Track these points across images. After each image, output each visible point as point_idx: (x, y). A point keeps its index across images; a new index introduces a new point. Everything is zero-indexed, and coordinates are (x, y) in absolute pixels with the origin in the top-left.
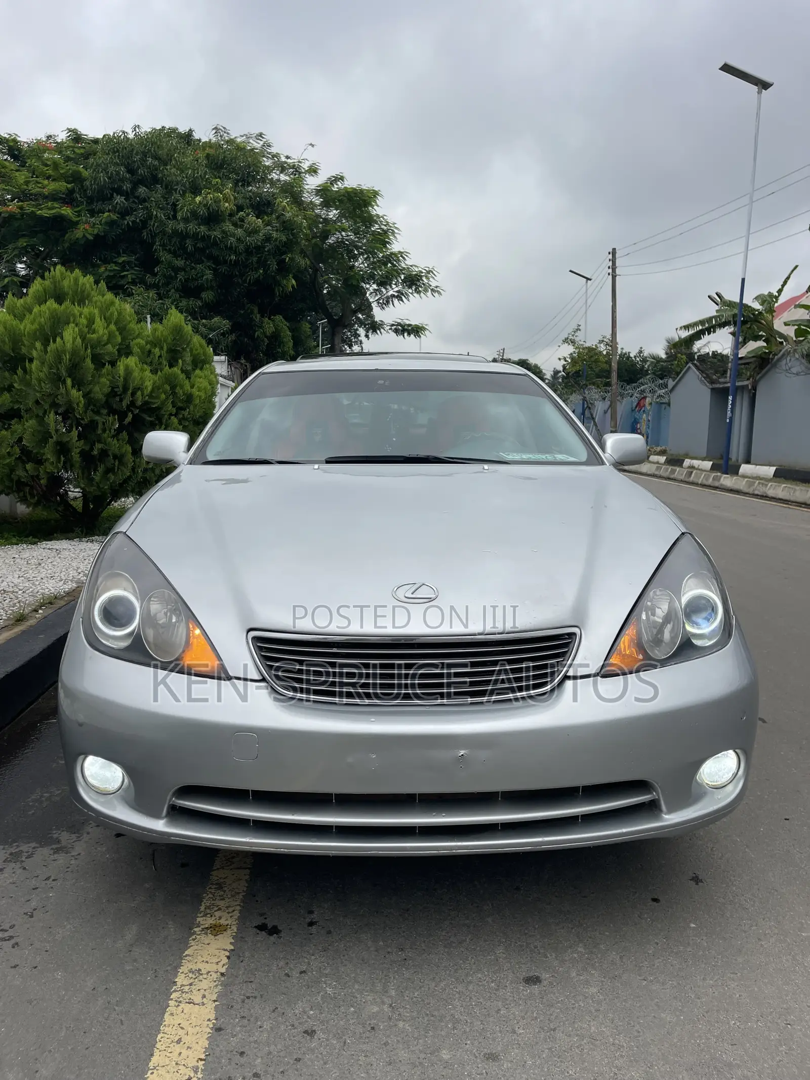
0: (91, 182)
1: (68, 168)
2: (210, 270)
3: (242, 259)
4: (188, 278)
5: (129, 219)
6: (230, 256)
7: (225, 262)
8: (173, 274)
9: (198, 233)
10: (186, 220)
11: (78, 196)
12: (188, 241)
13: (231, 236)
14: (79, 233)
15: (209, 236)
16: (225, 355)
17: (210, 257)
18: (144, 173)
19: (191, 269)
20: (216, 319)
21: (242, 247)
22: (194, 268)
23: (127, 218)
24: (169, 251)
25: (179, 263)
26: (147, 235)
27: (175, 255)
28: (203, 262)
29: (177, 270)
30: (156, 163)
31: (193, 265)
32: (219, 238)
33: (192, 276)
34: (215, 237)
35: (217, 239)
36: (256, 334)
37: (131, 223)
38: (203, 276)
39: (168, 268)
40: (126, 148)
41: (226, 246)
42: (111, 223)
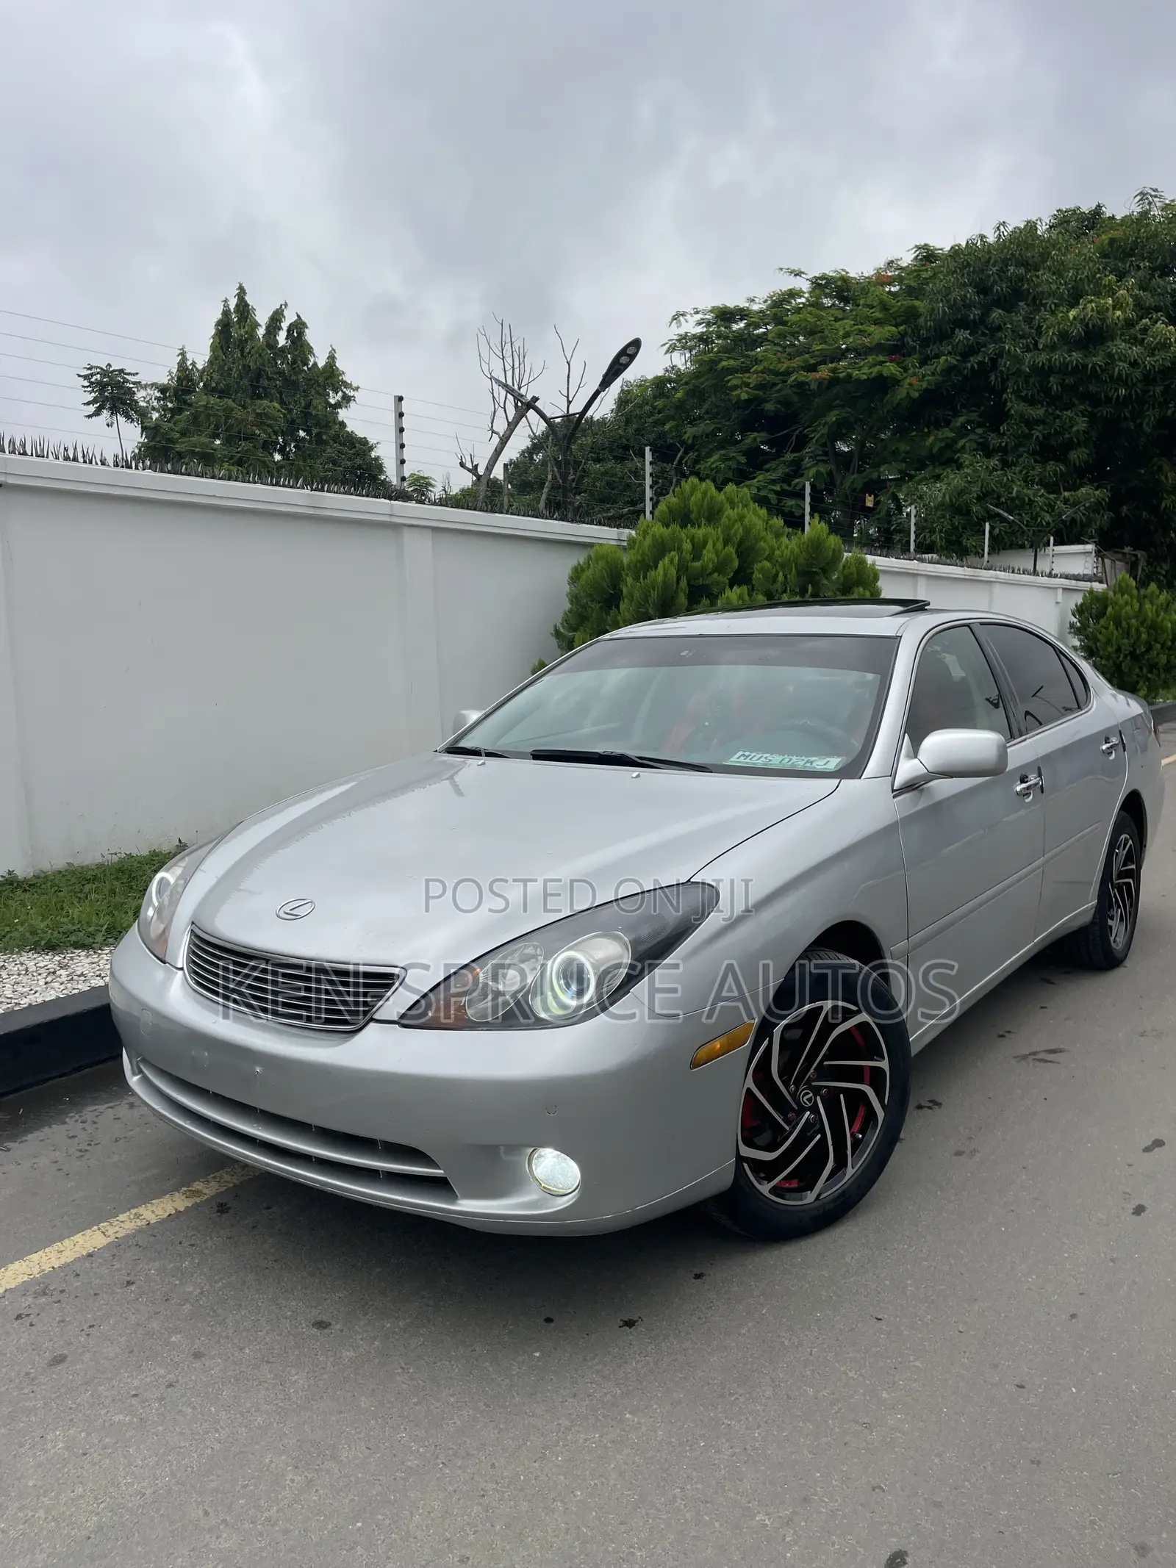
0: (926, 317)
1: (899, 304)
2: (1084, 416)
3: (1136, 391)
4: (1049, 434)
5: (973, 361)
6: (1117, 390)
7: (1108, 400)
8: (1027, 431)
9: (1068, 364)
10: (1053, 348)
11: (910, 340)
12: (1051, 379)
13: (1120, 360)
14: (901, 393)
15: (1085, 366)
16: (1095, 542)
17: (1086, 397)
18: (1002, 290)
19: (1055, 419)
20: (1083, 490)
21: (1137, 374)
22: (1058, 417)
23: (972, 359)
24: (1025, 399)
25: (1039, 412)
26: (996, 379)
27: (1032, 402)
28: (1074, 405)
29: (1031, 423)
30: (1022, 270)
31: (1058, 412)
32: (1100, 366)
33: (1055, 429)
34: (1094, 365)
35: (1098, 368)
36: (1163, 505)
37: (976, 366)
38: (1071, 427)
39: (1020, 422)
40: (980, 258)
41: (1111, 377)
42: (950, 370)
